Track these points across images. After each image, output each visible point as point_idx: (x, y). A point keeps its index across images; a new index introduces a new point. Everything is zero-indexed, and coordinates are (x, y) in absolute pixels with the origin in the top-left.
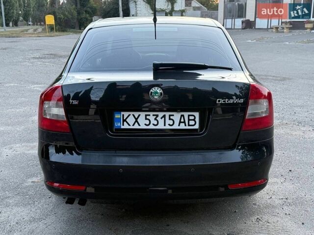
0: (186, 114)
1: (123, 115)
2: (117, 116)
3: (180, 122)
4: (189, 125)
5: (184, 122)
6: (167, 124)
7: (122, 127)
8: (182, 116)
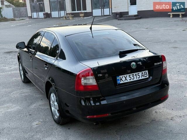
0: (143, 72)
1: (120, 77)
2: (118, 78)
3: (142, 76)
4: (145, 77)
5: (143, 76)
6: (137, 78)
7: (121, 83)
8: (142, 73)
